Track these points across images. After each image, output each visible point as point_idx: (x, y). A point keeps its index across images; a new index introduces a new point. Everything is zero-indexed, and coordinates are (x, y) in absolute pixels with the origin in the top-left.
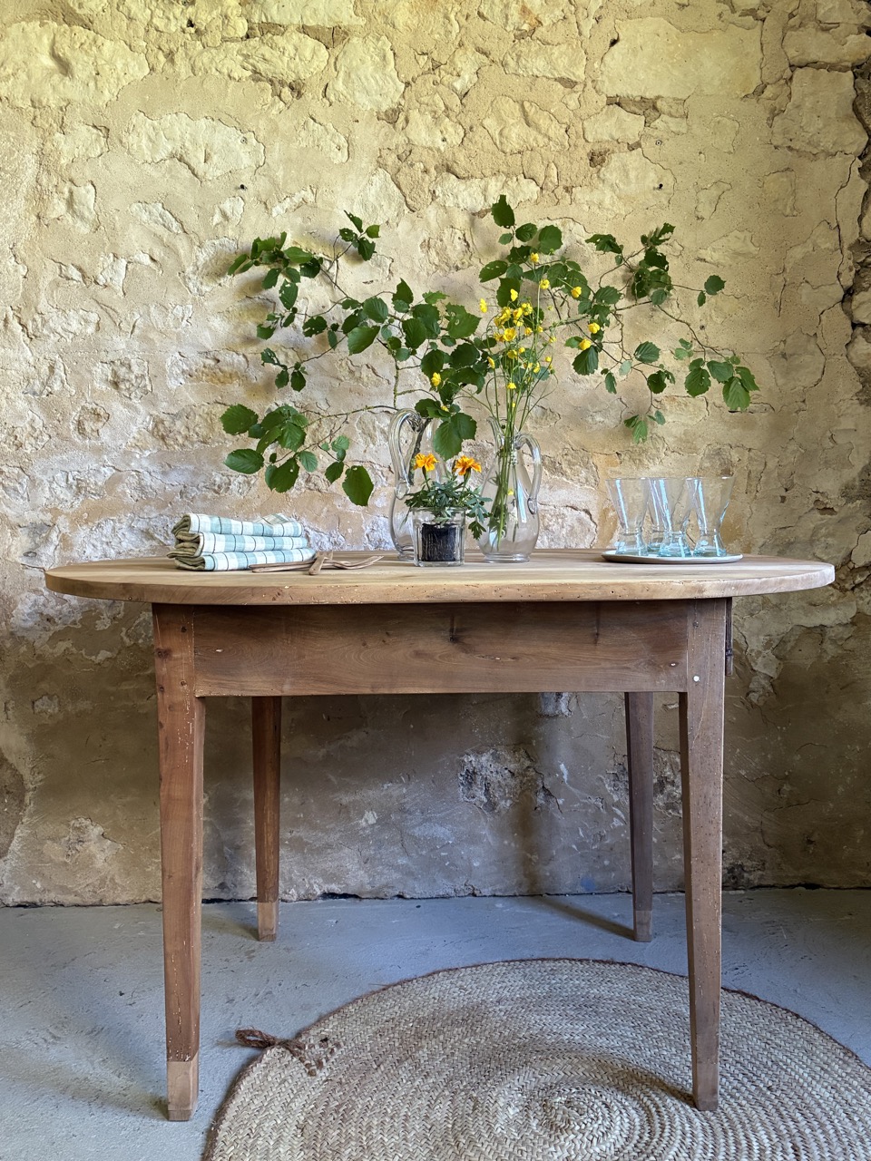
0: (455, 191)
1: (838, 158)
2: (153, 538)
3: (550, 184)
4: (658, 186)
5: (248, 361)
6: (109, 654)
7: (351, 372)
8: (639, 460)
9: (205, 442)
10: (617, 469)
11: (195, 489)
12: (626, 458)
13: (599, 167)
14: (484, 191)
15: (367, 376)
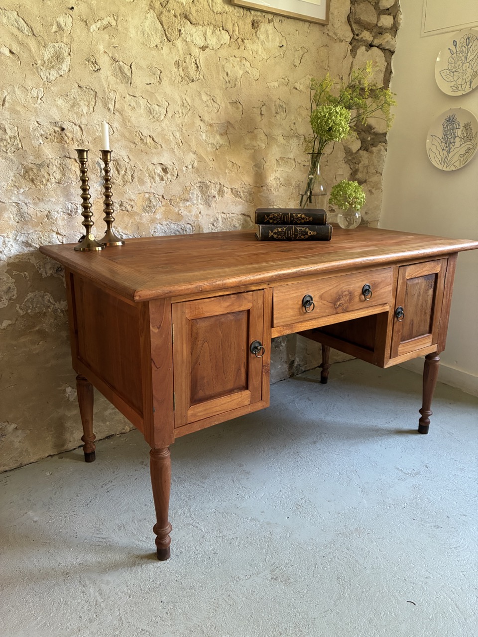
0: (192, 32)
1: (343, 43)
2: (30, 246)
3: (235, 36)
4: (279, 45)
5: (82, 130)
6: (9, 322)
7: (141, 139)
9: (59, 183)
10: (262, 194)
11: (56, 213)
12: (265, 189)
13: (256, 29)
14: (205, 34)
15: (150, 142)
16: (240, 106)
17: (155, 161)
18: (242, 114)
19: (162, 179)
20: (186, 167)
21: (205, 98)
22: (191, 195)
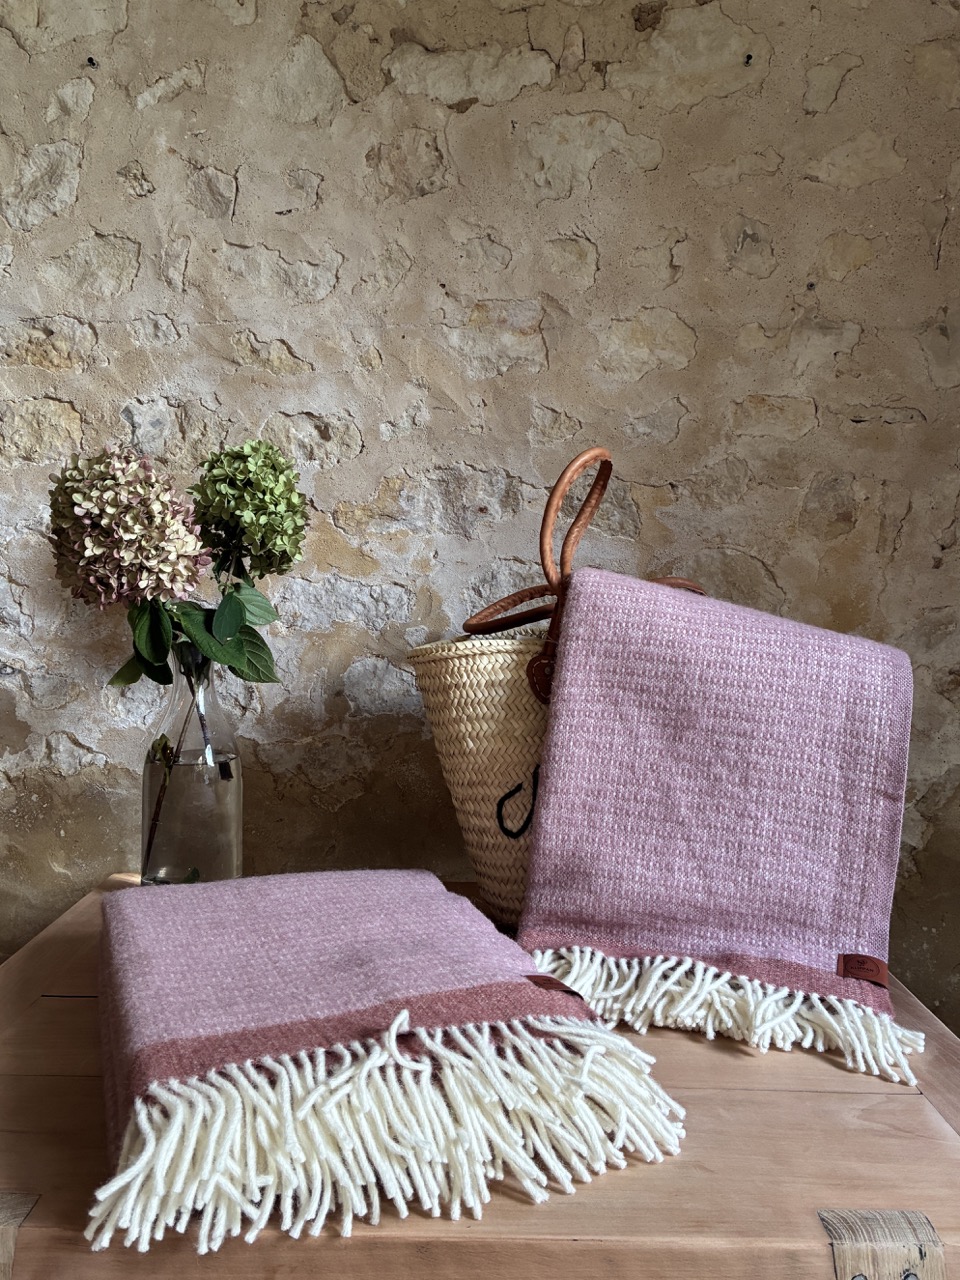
0: (423, 68)
3: (570, 58)
4: (742, 59)
5: (96, 334)
7: (254, 351)
8: (707, 496)
9: (28, 458)
10: (670, 509)
12: (686, 492)
13: (649, 30)
14: (469, 68)
15: (279, 358)
16: (591, 248)
17: (290, 408)
18: (598, 269)
19: (311, 457)
20: (390, 422)
21: (460, 234)
22: (403, 504)
